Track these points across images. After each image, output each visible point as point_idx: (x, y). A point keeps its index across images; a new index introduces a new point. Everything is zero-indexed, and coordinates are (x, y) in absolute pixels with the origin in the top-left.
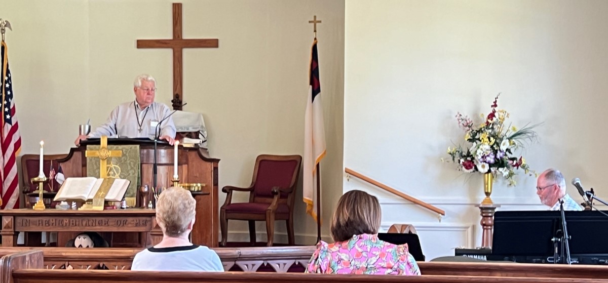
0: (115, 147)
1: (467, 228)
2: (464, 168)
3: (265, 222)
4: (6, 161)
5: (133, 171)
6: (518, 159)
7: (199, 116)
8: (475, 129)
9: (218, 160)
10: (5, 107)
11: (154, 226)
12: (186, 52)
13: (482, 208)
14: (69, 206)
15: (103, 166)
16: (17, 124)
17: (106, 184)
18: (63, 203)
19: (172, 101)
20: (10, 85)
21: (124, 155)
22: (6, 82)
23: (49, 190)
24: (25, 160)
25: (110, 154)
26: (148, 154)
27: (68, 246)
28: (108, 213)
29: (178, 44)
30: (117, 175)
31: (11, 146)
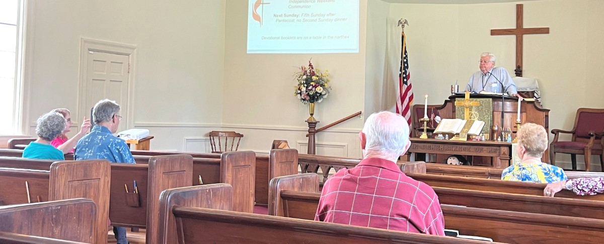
0: (475, 99)
3: (583, 155)
4: (404, 109)
5: (487, 116)
7: (535, 80)
9: (549, 110)
10: (403, 74)
11: (502, 153)
12: (526, 38)
14: (444, 138)
15: (467, 112)
16: (411, 85)
17: (468, 123)
18: (439, 135)
19: (515, 71)
20: (407, 60)
21: (481, 105)
22: (404, 58)
23: (431, 127)
24: (415, 108)
25: (471, 103)
26: (498, 105)
27: (443, 163)
28: (470, 143)
29: (519, 32)
30: (476, 118)
31: (407, 99)
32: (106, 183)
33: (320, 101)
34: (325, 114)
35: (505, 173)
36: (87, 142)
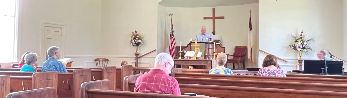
0: (199, 44)
1: (295, 66)
2: (293, 49)
3: (237, 64)
4: (172, 48)
5: (203, 50)
6: (309, 47)
7: (219, 36)
8: (296, 39)
9: (225, 47)
10: (172, 34)
11: (209, 64)
12: (216, 20)
13: (299, 61)
15: (196, 49)
17: (196, 53)
18: (186, 58)
19: (213, 33)
21: (201, 46)
22: (172, 28)
23: (182, 55)
24: (176, 47)
25: (197, 45)
26: (207, 45)
27: (187, 68)
28: (197, 61)
29: (214, 18)
30: (199, 51)
31: (173, 44)
32: (56, 80)
33: (140, 46)
34: (142, 51)
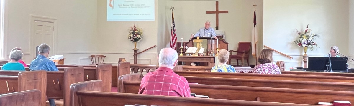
0: (201, 39)
1: (299, 62)
2: (298, 45)
3: (241, 60)
4: (173, 44)
5: (206, 46)
6: (314, 42)
7: (223, 31)
8: (302, 34)
9: (228, 43)
10: (173, 29)
11: (211, 60)
12: (220, 15)
13: (304, 57)
14: (189, 55)
15: (198, 44)
16: (176, 34)
17: (198, 49)
18: (187, 54)
19: (216, 27)
21: (203, 42)
22: (173, 23)
23: (184, 51)
24: (178, 43)
25: (199, 41)
26: (210, 41)
27: (189, 65)
28: (199, 57)
29: (217, 12)
30: (201, 47)
31: (174, 40)
32: (45, 80)
33: (139, 41)
34: (141, 47)
35: (213, 69)
36: (35, 62)
